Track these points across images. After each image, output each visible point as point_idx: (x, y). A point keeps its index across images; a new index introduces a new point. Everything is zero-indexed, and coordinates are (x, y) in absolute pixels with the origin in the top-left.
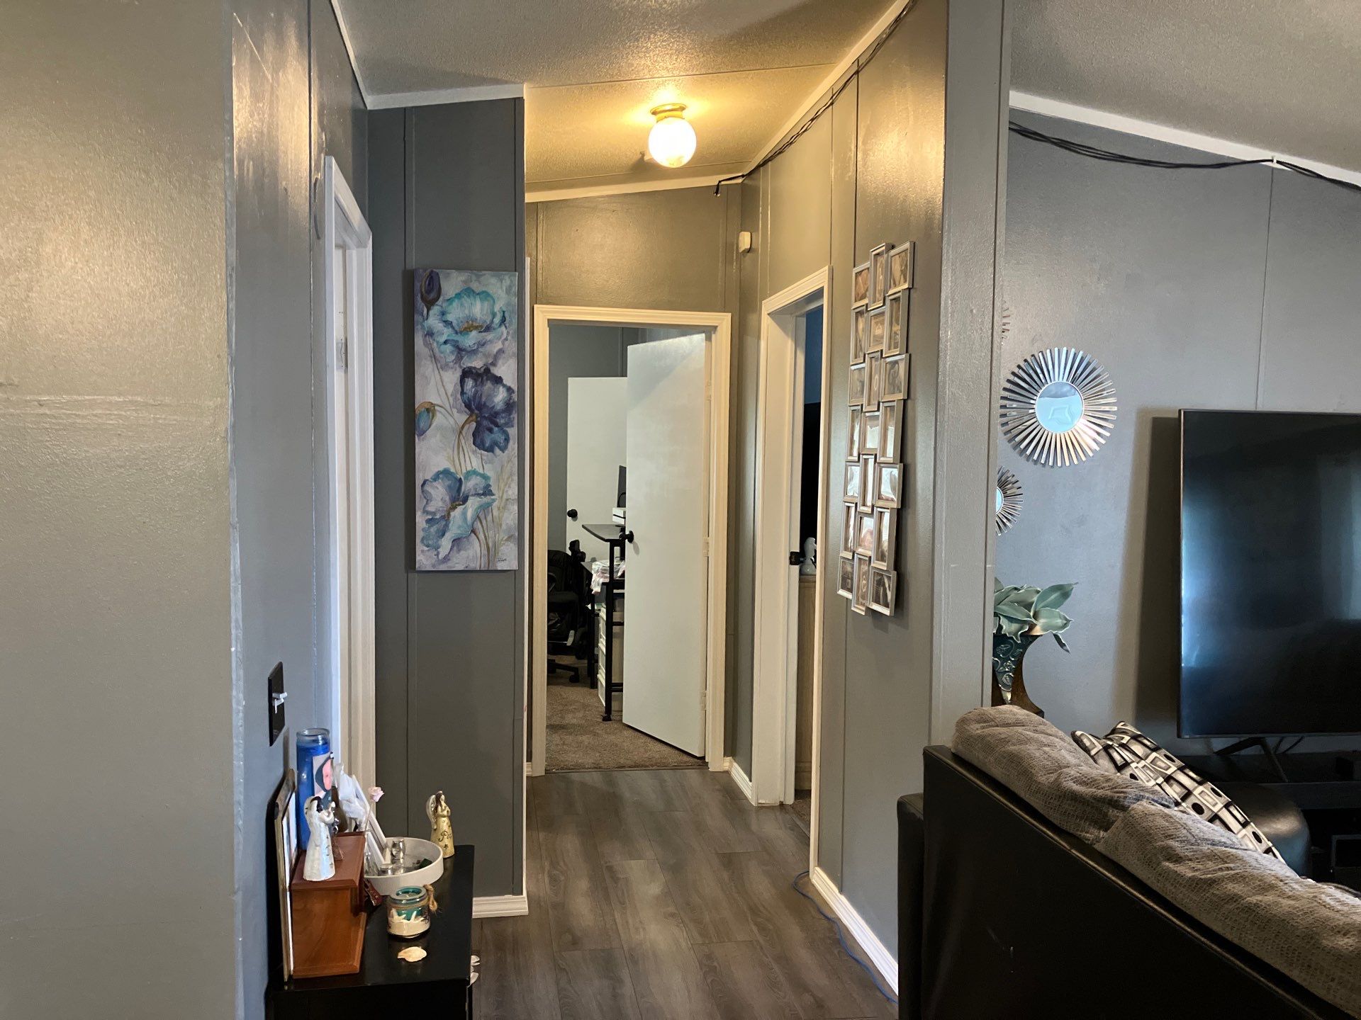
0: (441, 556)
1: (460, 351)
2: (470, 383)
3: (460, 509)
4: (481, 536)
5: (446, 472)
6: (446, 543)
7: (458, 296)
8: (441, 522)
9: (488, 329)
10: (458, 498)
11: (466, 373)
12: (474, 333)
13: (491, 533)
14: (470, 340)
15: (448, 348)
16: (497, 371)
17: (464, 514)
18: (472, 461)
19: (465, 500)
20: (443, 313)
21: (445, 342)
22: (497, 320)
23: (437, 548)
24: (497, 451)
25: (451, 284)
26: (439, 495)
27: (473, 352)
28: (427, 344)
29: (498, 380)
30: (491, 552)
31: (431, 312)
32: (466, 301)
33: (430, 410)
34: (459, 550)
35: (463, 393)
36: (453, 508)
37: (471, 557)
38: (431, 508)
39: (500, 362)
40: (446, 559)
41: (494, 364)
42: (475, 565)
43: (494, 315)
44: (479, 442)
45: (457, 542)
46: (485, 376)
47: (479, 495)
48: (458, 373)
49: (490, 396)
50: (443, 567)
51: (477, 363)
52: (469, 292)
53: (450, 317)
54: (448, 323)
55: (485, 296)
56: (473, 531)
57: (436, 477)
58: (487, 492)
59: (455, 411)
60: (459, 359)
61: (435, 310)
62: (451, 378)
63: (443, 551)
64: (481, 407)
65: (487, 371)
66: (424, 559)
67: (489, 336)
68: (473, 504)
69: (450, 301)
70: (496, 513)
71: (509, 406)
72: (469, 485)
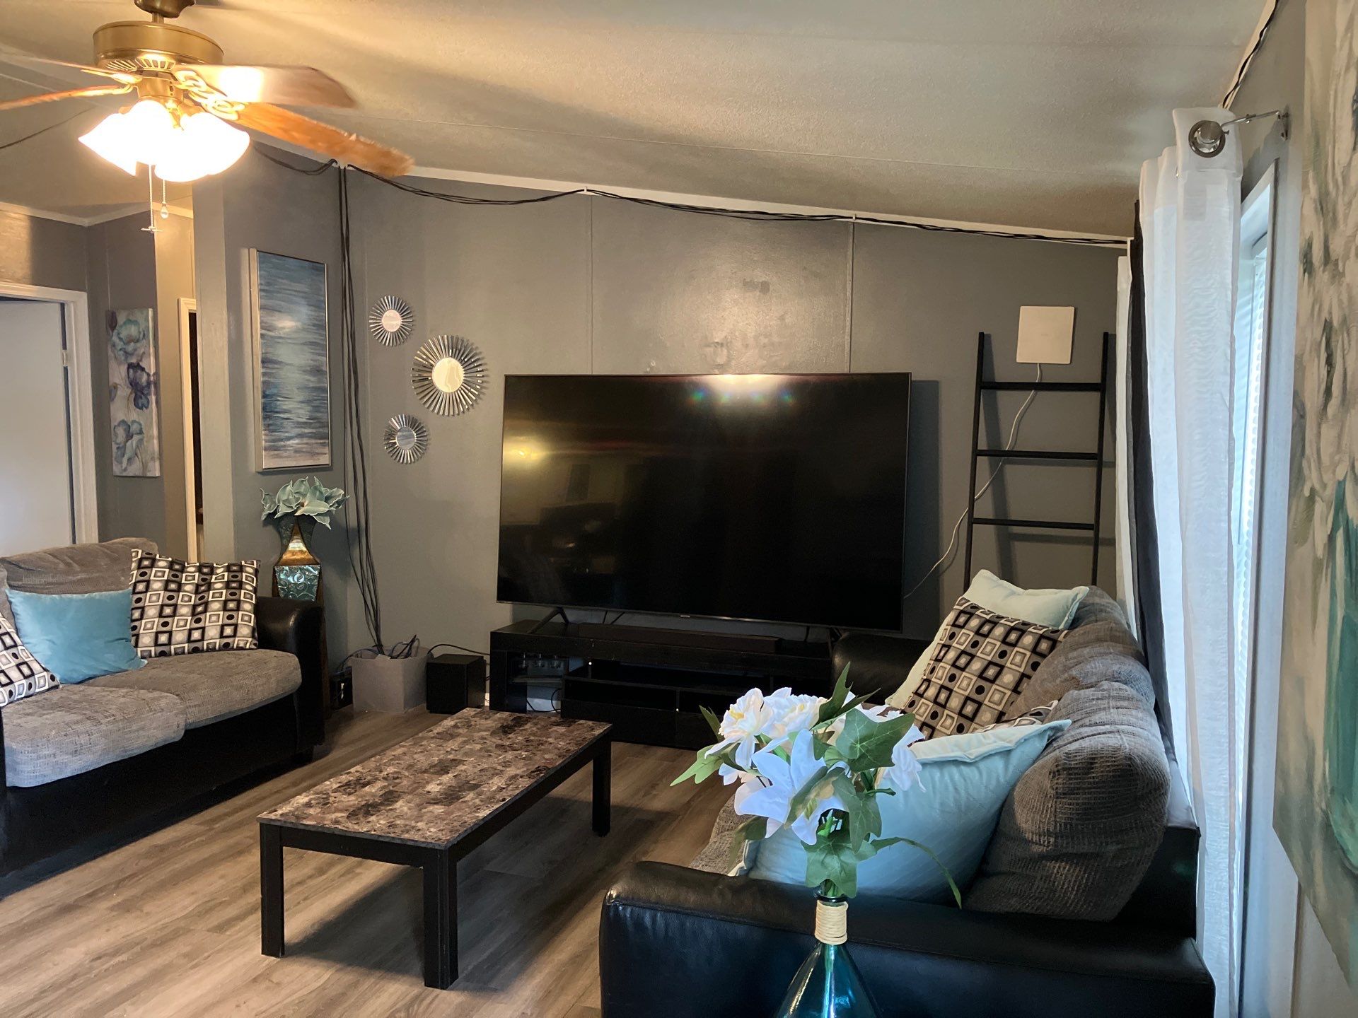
0: (123, 468)
1: (126, 353)
2: (131, 371)
3: (130, 441)
4: (139, 457)
5: (123, 422)
6: (125, 460)
7: (125, 323)
8: (122, 449)
9: (138, 341)
10: (129, 436)
11: (130, 366)
12: (132, 344)
13: (143, 456)
14: (130, 348)
15: (122, 352)
16: (142, 364)
17: (132, 443)
18: (134, 415)
19: (132, 437)
20: (119, 334)
21: (121, 350)
22: (141, 336)
23: (121, 463)
24: (144, 409)
25: (121, 318)
26: (121, 432)
27: (132, 354)
28: (113, 352)
29: (143, 369)
30: (145, 467)
31: (114, 334)
32: (128, 326)
33: (115, 387)
34: (131, 465)
35: (129, 377)
36: (127, 441)
37: (135, 469)
38: (118, 441)
39: (143, 360)
40: (125, 470)
41: (141, 360)
42: (138, 473)
43: (140, 332)
44: (136, 405)
45: (129, 459)
46: (136, 367)
47: (138, 434)
48: (126, 366)
49: (141, 379)
50: (124, 474)
51: (134, 360)
52: (129, 321)
53: (121, 336)
54: (121, 339)
55: (136, 323)
56: (136, 454)
57: (119, 425)
58: (141, 432)
59: (126, 387)
60: (126, 358)
61: (115, 331)
62: (124, 368)
63: (124, 465)
64: (137, 384)
65: (138, 364)
66: (117, 470)
67: (138, 345)
68: (136, 438)
69: (121, 326)
70: (145, 444)
71: (149, 383)
72: (134, 428)
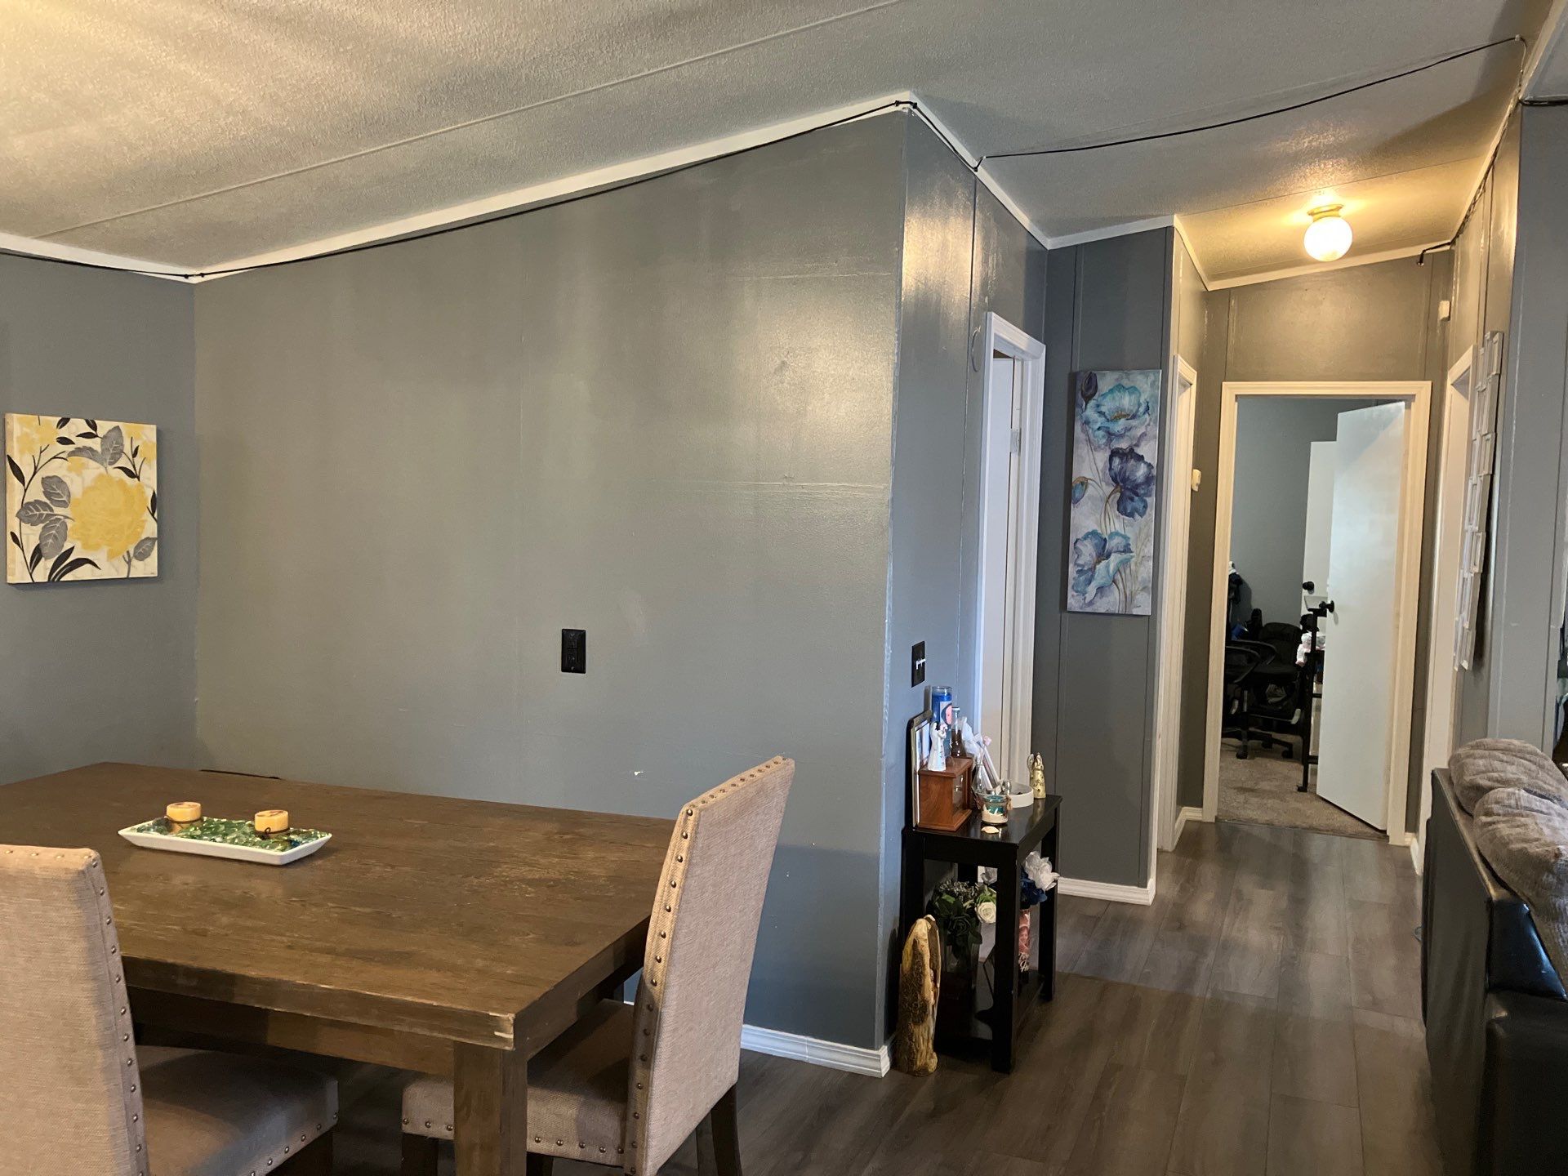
0: (1087, 600)
1: (1110, 435)
2: (1117, 461)
3: (1103, 563)
4: (1121, 586)
5: (1094, 533)
6: (1092, 590)
7: (1111, 391)
8: (1088, 573)
9: (1134, 417)
10: (1103, 554)
11: (1114, 453)
12: (1123, 420)
13: (1129, 584)
14: (1119, 427)
15: (1101, 433)
16: (1139, 451)
17: (1107, 567)
18: (1116, 524)
19: (1108, 556)
20: (1098, 406)
21: (1099, 429)
22: (1142, 410)
23: (1084, 593)
24: (1137, 516)
25: (1106, 382)
26: (1087, 551)
27: (1121, 436)
28: (1084, 431)
29: (1140, 458)
30: (1129, 599)
31: (1088, 406)
32: (1117, 394)
33: (1084, 483)
34: (1102, 597)
35: (1110, 469)
36: (1099, 562)
37: (1111, 603)
38: (1080, 562)
39: (1143, 444)
40: (1091, 603)
41: (1137, 445)
42: (1115, 609)
43: (1139, 405)
44: (1122, 510)
45: (1100, 589)
46: (1131, 455)
47: (1120, 552)
48: (1108, 454)
49: (1133, 472)
50: (1088, 610)
51: (1124, 445)
52: (1120, 387)
53: (1103, 409)
54: (1101, 413)
55: (1133, 390)
56: (1114, 581)
57: (1086, 537)
58: (1127, 549)
59: (1103, 484)
60: (1110, 441)
61: (1092, 403)
62: (1102, 457)
63: (1089, 597)
64: (1125, 480)
65: (1132, 450)
66: (1074, 602)
67: (1134, 423)
68: (1114, 559)
69: (1104, 396)
70: (1133, 567)
71: (1149, 479)
72: (1112, 544)
